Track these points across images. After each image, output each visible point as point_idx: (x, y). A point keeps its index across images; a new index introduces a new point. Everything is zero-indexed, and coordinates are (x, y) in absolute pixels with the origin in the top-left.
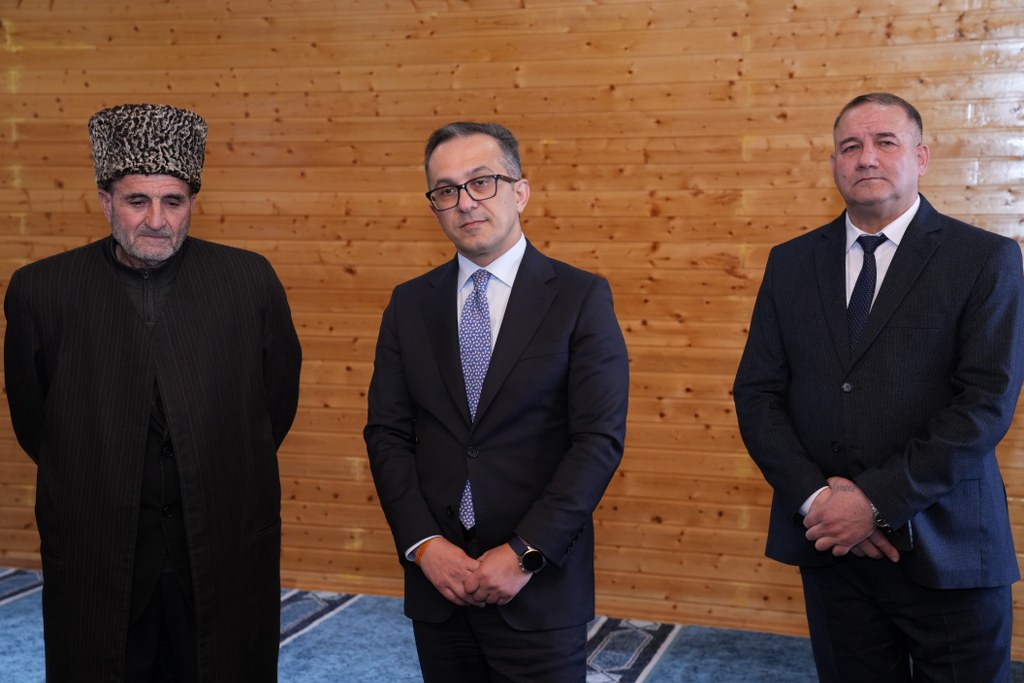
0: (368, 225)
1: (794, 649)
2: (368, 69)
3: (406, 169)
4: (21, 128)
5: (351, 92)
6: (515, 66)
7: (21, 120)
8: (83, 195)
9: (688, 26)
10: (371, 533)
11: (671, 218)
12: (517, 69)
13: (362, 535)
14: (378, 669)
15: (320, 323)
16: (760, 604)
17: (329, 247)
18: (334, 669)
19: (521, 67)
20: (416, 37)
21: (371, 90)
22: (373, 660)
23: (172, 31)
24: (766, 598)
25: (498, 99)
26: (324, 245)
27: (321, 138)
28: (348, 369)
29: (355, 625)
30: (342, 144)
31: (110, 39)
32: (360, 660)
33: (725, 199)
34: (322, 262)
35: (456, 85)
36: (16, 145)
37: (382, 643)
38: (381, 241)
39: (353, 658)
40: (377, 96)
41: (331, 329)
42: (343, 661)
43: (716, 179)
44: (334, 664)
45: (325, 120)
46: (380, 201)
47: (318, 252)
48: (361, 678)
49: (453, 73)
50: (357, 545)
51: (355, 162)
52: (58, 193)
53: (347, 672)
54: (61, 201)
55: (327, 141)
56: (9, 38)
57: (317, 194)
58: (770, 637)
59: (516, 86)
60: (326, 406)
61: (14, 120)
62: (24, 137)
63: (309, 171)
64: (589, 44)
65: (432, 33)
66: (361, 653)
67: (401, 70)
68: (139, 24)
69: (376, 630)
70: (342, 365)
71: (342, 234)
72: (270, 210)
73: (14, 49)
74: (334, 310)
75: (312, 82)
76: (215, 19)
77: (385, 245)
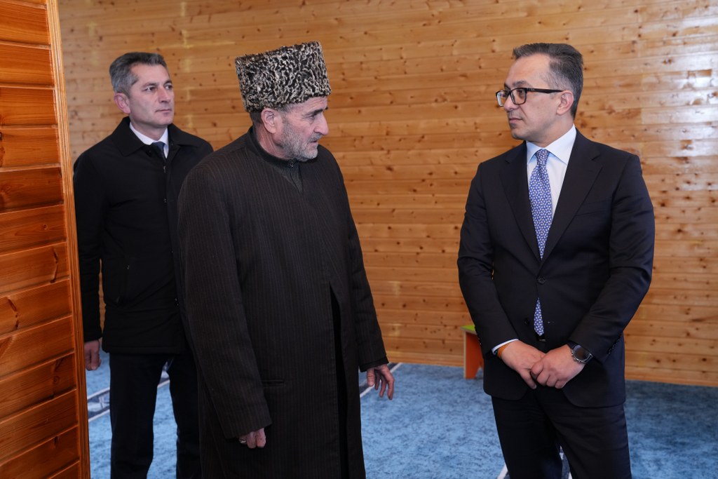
0: (400, 140)
1: (681, 392)
2: (400, 46)
3: (424, 105)
4: (192, 93)
5: (389, 60)
6: (492, 39)
7: (192, 88)
8: (228, 130)
9: (605, 8)
10: (405, 326)
11: (594, 128)
12: (494, 41)
13: (400, 328)
14: (429, 407)
15: (371, 201)
16: (654, 364)
17: (377, 156)
18: (402, 407)
19: (497, 39)
20: (430, 24)
21: (402, 58)
22: (424, 401)
23: (280, 30)
24: (658, 361)
25: (482, 60)
26: (372, 153)
27: (370, 89)
28: (390, 228)
29: (405, 380)
30: (385, 92)
31: (243, 37)
32: (415, 401)
33: (630, 115)
34: (372, 164)
35: (455, 52)
36: (190, 102)
37: (425, 391)
38: (409, 150)
39: (412, 400)
40: (405, 62)
41: (378, 204)
42: (405, 402)
43: (624, 102)
44: (401, 404)
45: (373, 78)
46: (408, 126)
47: (370, 158)
48: (420, 412)
49: (453, 45)
50: (397, 333)
51: (392, 103)
52: (214, 130)
53: (411, 408)
54: (216, 134)
55: (374, 91)
56: (185, 40)
57: (368, 123)
58: (663, 385)
59: (493, 51)
60: (376, 251)
61: (188, 88)
62: (194, 98)
63: (363, 109)
64: (540, 23)
65: (439, 22)
66: (414, 397)
67: (420, 45)
68: (260, 27)
69: (418, 384)
70: (386, 226)
71: (384, 147)
72: (339, 134)
73: (188, 47)
74: (381, 193)
75: (365, 56)
76: (306, 21)
77: (411, 153)
